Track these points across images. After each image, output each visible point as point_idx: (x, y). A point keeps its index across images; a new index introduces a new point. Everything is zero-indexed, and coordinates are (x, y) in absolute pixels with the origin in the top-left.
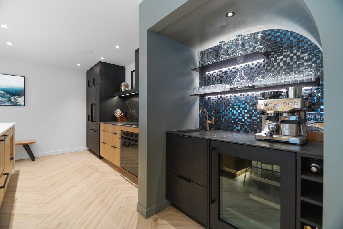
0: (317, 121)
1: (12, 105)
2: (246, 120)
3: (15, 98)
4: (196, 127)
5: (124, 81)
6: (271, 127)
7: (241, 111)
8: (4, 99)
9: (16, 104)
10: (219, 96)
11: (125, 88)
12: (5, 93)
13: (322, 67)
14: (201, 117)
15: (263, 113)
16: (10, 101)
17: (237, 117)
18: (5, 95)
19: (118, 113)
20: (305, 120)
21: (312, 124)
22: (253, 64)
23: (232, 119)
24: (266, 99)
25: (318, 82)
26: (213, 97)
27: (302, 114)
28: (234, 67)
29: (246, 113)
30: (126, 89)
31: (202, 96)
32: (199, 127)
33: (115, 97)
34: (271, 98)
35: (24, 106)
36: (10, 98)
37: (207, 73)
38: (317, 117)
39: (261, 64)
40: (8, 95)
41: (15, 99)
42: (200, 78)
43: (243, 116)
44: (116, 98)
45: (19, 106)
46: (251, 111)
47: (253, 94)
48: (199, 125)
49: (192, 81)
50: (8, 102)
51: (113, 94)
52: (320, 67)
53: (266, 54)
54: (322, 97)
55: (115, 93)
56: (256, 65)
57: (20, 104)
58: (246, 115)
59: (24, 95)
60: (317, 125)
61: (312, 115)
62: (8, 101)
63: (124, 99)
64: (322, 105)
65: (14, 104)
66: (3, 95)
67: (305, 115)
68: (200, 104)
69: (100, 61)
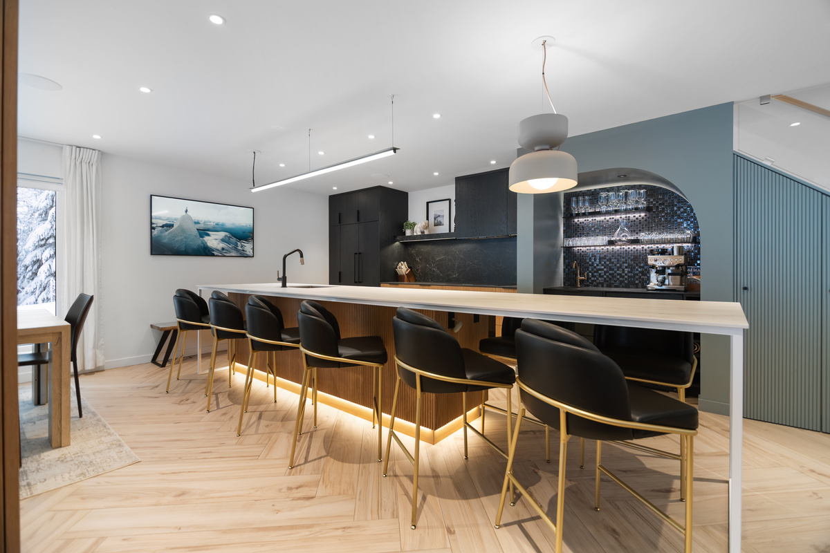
0: (694, 274)
1: (239, 255)
2: (626, 275)
3: (242, 244)
4: (561, 284)
5: (407, 218)
6: (659, 279)
7: (621, 266)
8: (229, 246)
9: (243, 255)
10: (592, 248)
12: (231, 236)
13: (698, 227)
14: (567, 272)
15: (653, 267)
16: (236, 248)
17: (615, 272)
18: (231, 239)
19: (403, 268)
20: (686, 273)
21: (690, 276)
22: (634, 216)
23: (610, 274)
24: (654, 255)
25: (695, 240)
26: (582, 249)
27: (684, 267)
28: (612, 217)
29: (626, 267)
30: (425, 231)
31: (568, 248)
32: (564, 284)
33: (396, 242)
34: (658, 254)
35: (253, 256)
36: (237, 245)
37: (576, 220)
38: (694, 270)
39: (643, 218)
40: (234, 240)
41: (242, 246)
42: (565, 225)
43: (623, 270)
45: (247, 256)
46: (632, 265)
47: (634, 248)
49: (559, 229)
50: (234, 250)
52: (696, 227)
53: (648, 209)
54: (699, 253)
55: (396, 237)
56: (637, 219)
57: (248, 253)
58: (626, 270)
59: (253, 239)
60: (695, 277)
61: (690, 268)
62: (234, 248)
63: (408, 245)
64: (699, 259)
65: (241, 254)
66: (228, 239)
67: (686, 269)
68: (565, 256)
69: (380, 186)
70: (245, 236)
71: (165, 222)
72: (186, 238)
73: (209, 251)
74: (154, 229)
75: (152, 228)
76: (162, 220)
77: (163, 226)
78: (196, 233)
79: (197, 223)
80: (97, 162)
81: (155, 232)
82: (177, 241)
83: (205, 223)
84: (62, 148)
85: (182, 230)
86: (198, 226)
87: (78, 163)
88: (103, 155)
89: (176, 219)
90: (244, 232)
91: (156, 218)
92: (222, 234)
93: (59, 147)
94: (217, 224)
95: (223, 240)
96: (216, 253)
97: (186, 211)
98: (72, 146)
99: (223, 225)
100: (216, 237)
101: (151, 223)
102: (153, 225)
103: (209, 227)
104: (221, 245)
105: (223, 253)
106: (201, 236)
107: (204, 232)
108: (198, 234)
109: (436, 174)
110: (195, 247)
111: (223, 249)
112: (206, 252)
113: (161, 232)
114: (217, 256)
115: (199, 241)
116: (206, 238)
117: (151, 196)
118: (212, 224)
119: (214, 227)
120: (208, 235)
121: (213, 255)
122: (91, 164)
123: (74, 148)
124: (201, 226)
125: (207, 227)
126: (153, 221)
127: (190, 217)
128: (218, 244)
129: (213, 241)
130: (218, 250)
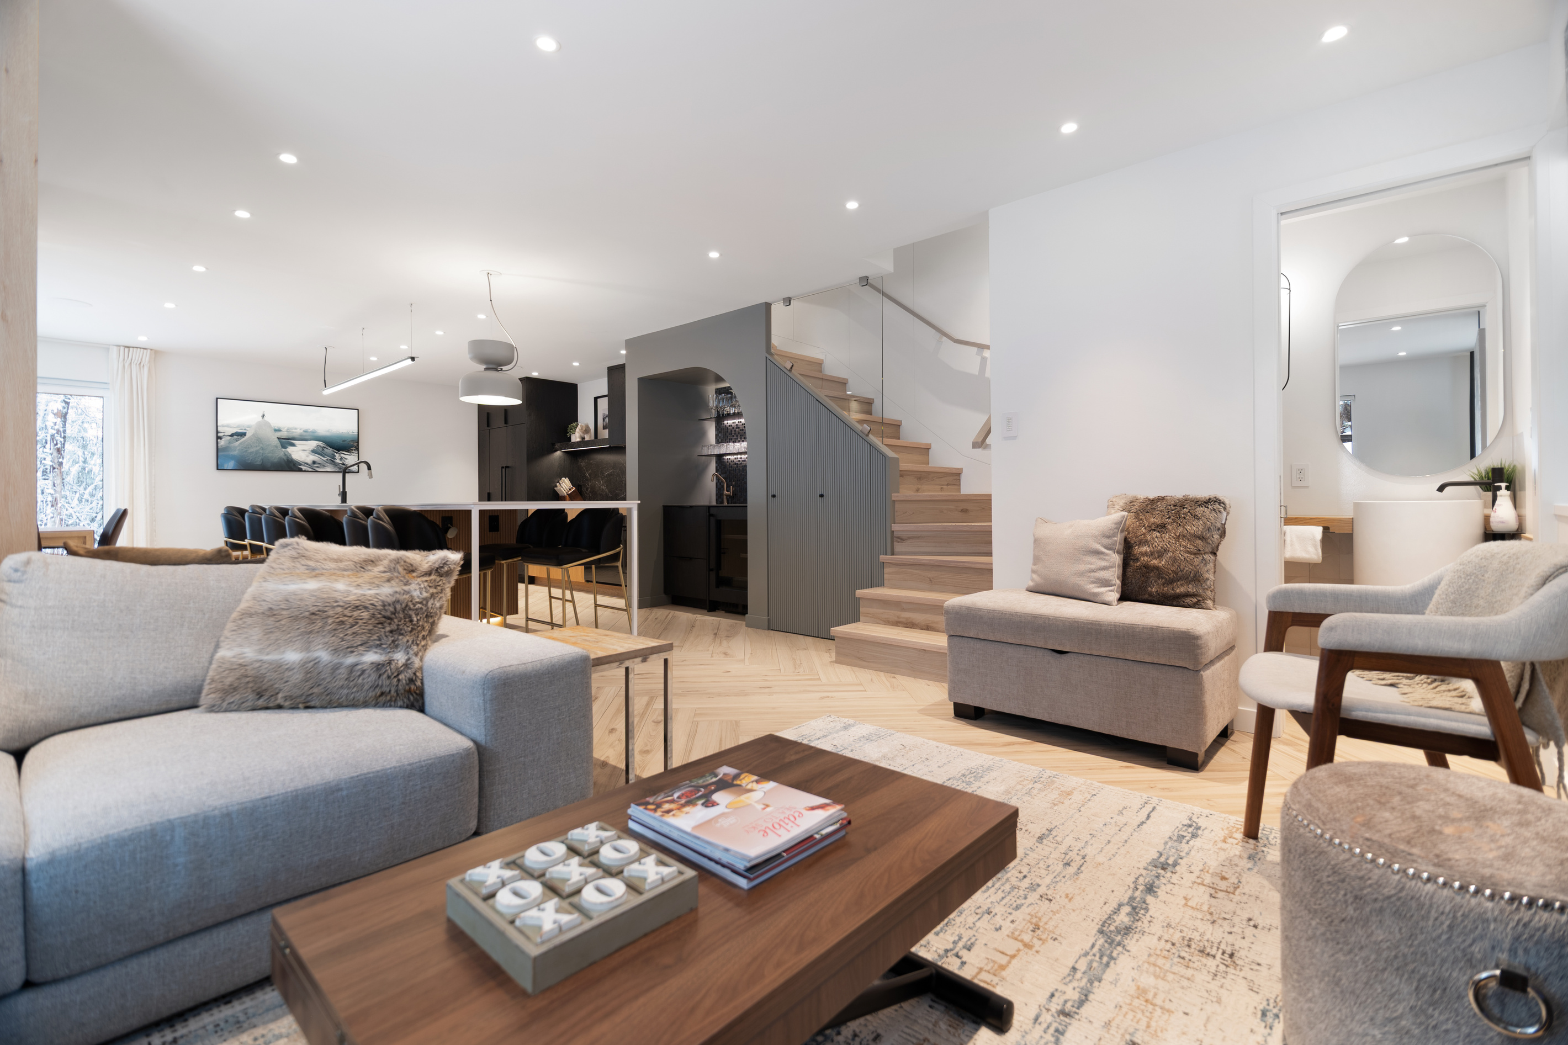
1: (337, 470)
3: (342, 455)
4: (710, 502)
5: (575, 419)
8: (324, 459)
9: (343, 469)
10: (739, 456)
11: (582, 435)
12: (325, 446)
14: (719, 487)
16: (332, 462)
18: (325, 449)
19: (564, 487)
26: (732, 457)
30: (586, 436)
31: (719, 457)
32: (717, 502)
33: (556, 451)
35: (358, 472)
36: (334, 457)
37: (726, 422)
40: (329, 451)
41: (341, 459)
42: (717, 429)
44: (558, 453)
45: (349, 472)
48: (717, 500)
49: (702, 434)
50: (330, 463)
51: (553, 445)
55: (559, 444)
57: (351, 468)
59: (357, 449)
62: (330, 461)
63: (574, 456)
65: (340, 468)
66: (321, 449)
68: (716, 467)
69: (527, 377)
70: (349, 445)
71: (234, 431)
72: (262, 449)
73: (294, 465)
74: (220, 438)
75: (218, 438)
76: (231, 427)
77: (232, 435)
78: (277, 442)
79: (279, 430)
80: (149, 362)
81: (222, 443)
82: (251, 453)
83: (288, 430)
84: (108, 349)
85: (258, 439)
86: (279, 434)
87: (127, 365)
88: (156, 354)
89: (249, 427)
90: (344, 441)
91: (223, 426)
92: (313, 444)
93: (106, 348)
94: (306, 431)
95: (314, 452)
96: (304, 468)
97: (263, 416)
98: (119, 346)
99: (314, 432)
100: (305, 448)
101: (217, 432)
102: (219, 435)
103: (295, 435)
104: (311, 458)
105: (314, 468)
106: (284, 446)
107: (287, 441)
108: (279, 445)
109: (576, 364)
110: (276, 460)
111: (314, 462)
112: (291, 466)
113: (230, 442)
114: (305, 471)
115: (280, 453)
116: (290, 450)
117: (217, 399)
118: (297, 432)
119: (301, 435)
120: (293, 445)
121: (300, 470)
122: (142, 365)
123: (122, 348)
124: (284, 434)
125: (291, 435)
126: (220, 429)
127: (268, 424)
128: (307, 456)
129: (300, 452)
130: (307, 464)
